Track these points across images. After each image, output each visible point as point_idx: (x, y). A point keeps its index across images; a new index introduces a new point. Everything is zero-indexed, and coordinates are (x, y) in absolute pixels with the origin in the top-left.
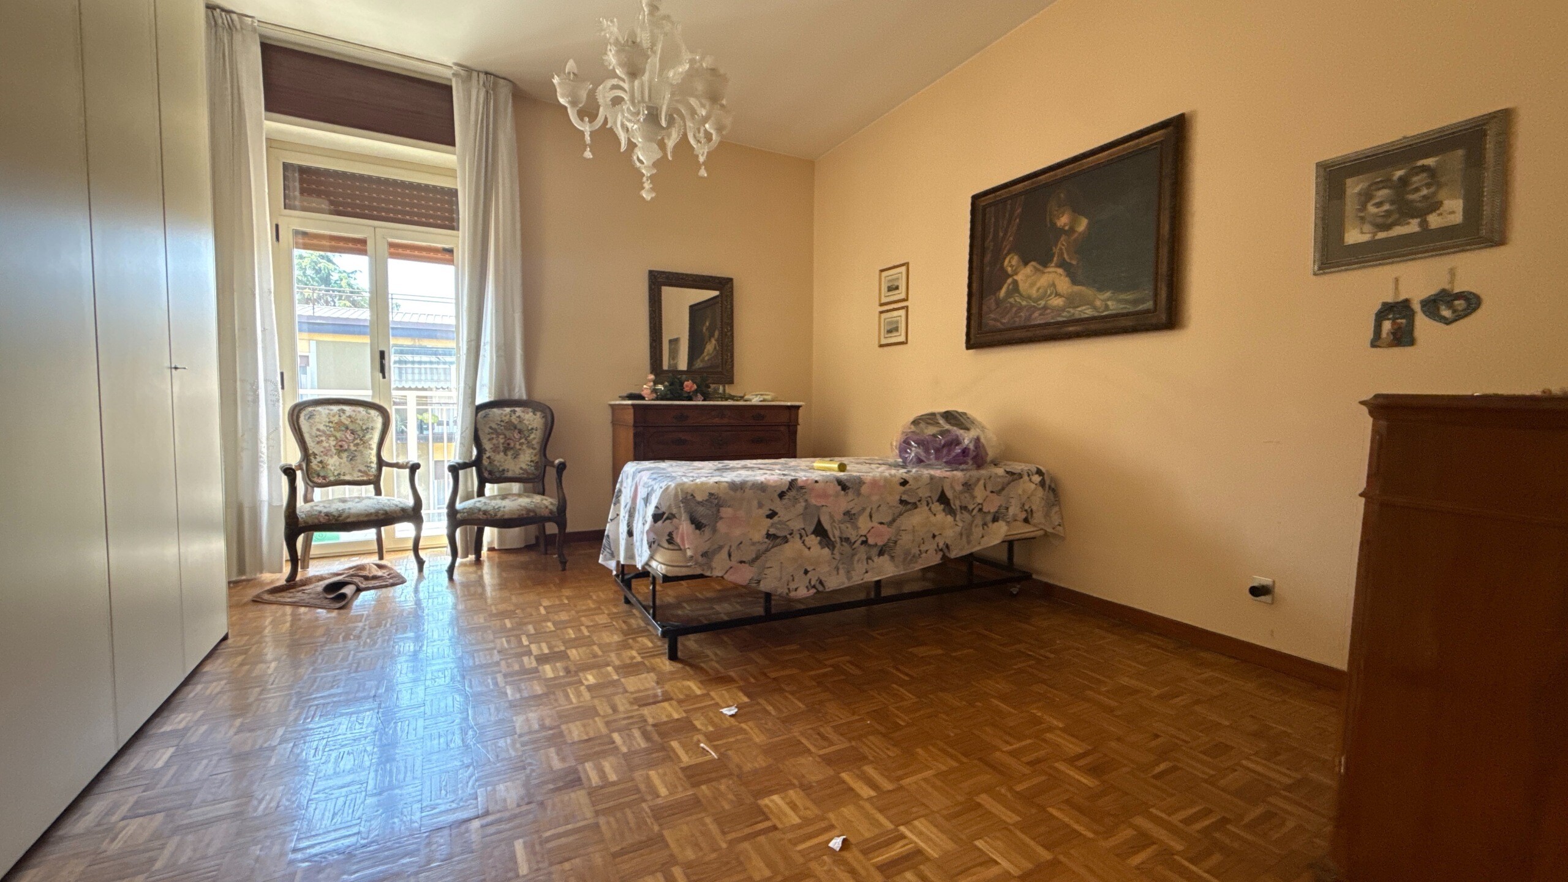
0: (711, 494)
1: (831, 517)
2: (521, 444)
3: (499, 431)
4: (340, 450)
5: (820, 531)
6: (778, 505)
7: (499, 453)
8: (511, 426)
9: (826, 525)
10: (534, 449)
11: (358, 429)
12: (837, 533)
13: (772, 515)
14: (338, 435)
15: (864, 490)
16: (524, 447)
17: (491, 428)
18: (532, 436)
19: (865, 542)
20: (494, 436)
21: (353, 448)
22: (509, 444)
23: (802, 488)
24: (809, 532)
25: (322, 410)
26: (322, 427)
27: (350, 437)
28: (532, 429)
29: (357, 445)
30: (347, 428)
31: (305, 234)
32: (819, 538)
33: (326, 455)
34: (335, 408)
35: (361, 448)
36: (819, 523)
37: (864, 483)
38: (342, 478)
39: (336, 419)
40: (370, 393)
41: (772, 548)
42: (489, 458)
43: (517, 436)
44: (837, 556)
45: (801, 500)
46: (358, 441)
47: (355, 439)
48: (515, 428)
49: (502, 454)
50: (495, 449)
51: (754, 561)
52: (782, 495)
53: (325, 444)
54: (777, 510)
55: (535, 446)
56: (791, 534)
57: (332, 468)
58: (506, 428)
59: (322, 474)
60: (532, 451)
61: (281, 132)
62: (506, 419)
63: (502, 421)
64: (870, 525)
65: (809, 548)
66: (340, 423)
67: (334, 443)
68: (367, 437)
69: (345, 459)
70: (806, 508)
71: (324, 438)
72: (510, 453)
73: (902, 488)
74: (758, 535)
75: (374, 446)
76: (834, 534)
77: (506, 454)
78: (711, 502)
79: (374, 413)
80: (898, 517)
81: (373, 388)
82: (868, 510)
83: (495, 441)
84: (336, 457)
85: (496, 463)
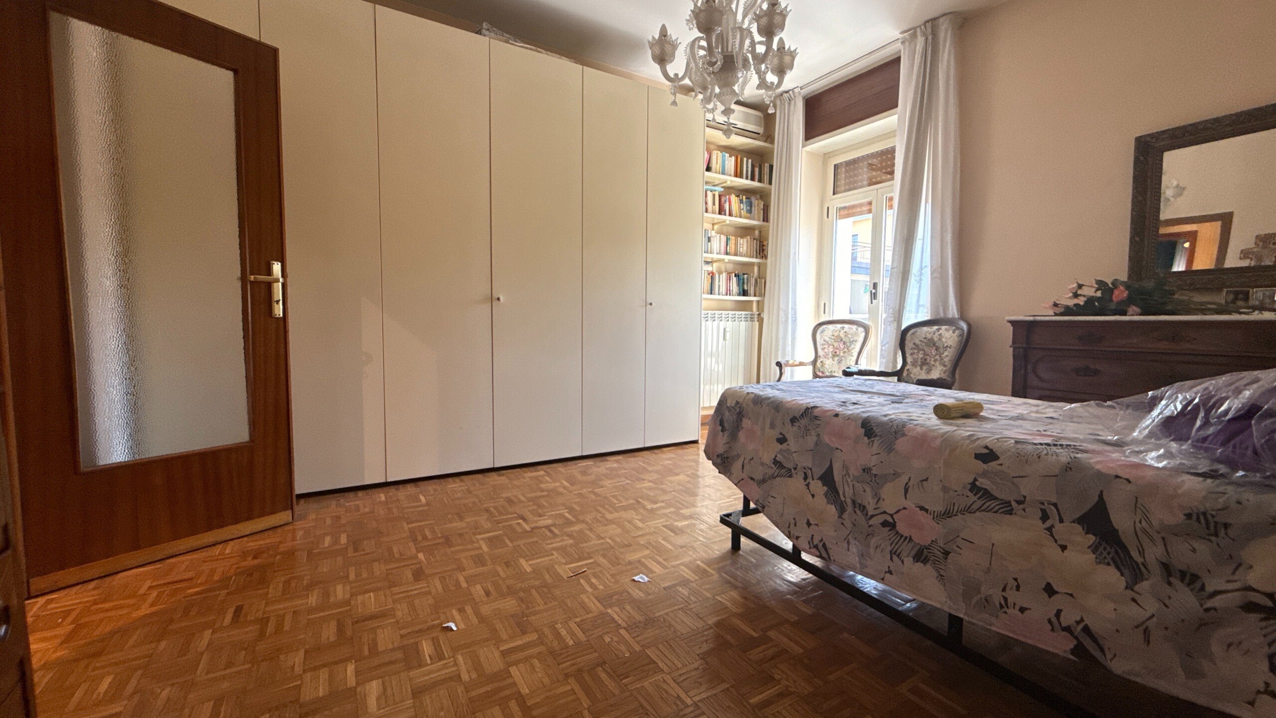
0: (737, 403)
1: (845, 467)
2: (935, 361)
3: (921, 347)
4: (835, 355)
5: (827, 478)
6: (790, 432)
7: (916, 367)
8: (931, 343)
9: (837, 476)
10: (945, 366)
11: (848, 341)
12: (849, 492)
13: (782, 440)
14: (836, 344)
15: (901, 445)
16: (937, 363)
17: (914, 344)
18: (946, 353)
19: (890, 525)
20: (916, 351)
21: (842, 354)
22: (926, 360)
23: (816, 418)
24: (816, 477)
25: (831, 327)
26: (827, 339)
27: (842, 346)
28: (947, 346)
29: (844, 352)
30: (841, 340)
31: (845, 208)
32: (825, 488)
33: (825, 358)
34: (839, 326)
35: (846, 354)
36: (830, 468)
37: (904, 435)
38: (834, 374)
39: (836, 334)
40: (867, 316)
41: (777, 476)
42: (908, 370)
43: (934, 352)
44: (848, 524)
45: (813, 433)
46: (846, 350)
47: (844, 348)
48: (934, 345)
49: (919, 368)
50: (914, 364)
51: (764, 481)
52: (793, 420)
53: (826, 350)
54: (787, 436)
55: (946, 364)
56: (795, 469)
57: (827, 367)
58: (927, 345)
59: (821, 370)
60: (943, 367)
61: (825, 146)
62: (929, 336)
63: (925, 338)
64: (902, 502)
65: (813, 496)
66: (839, 336)
67: (831, 350)
68: (852, 346)
69: (836, 362)
70: (817, 444)
71: (826, 346)
72: (925, 368)
73: (980, 466)
74: (767, 458)
75: (855, 355)
76: (846, 491)
77: (921, 369)
78: (735, 410)
79: (861, 329)
80: (962, 512)
81: (869, 313)
82: (904, 479)
83: (915, 356)
84: (831, 360)
85: (912, 375)
